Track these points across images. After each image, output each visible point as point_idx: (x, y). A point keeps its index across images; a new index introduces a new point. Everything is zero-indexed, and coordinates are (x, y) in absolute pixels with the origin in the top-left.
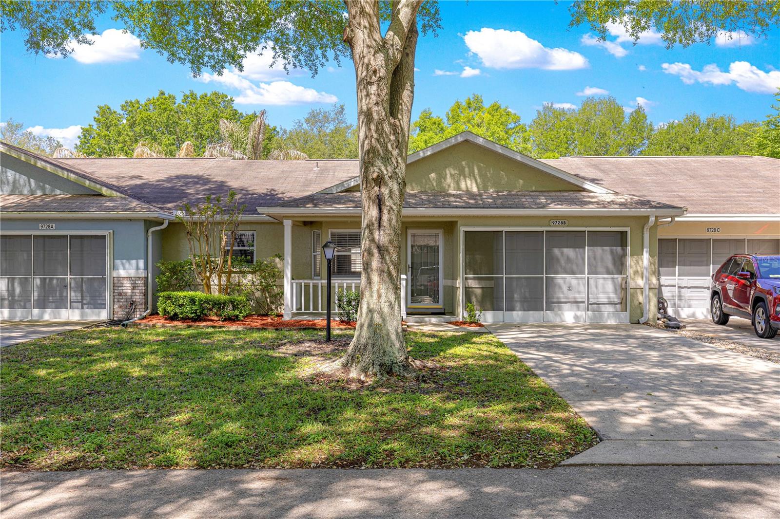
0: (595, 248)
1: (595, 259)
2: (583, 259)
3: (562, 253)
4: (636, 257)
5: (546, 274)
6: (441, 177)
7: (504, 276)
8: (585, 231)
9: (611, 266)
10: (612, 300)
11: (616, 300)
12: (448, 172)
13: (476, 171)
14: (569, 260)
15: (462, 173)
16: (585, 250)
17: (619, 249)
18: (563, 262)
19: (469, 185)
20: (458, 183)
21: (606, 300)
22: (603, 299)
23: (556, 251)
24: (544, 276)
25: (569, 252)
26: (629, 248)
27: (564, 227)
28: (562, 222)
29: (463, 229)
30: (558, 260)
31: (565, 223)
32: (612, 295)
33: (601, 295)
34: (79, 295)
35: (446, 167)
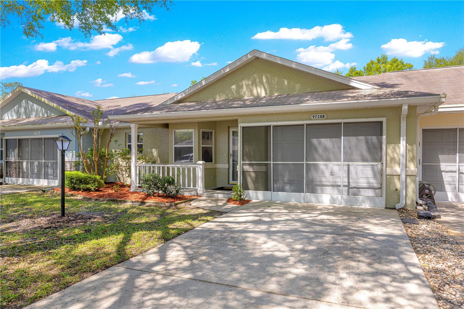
0: (351, 138)
1: (350, 148)
2: (340, 148)
3: (320, 143)
4: (393, 145)
5: (306, 161)
6: (240, 87)
7: (272, 162)
8: (341, 123)
9: (366, 154)
10: (371, 185)
11: (376, 185)
12: (244, 83)
13: (264, 80)
14: (326, 149)
15: (254, 83)
16: (341, 140)
17: (374, 139)
18: (320, 151)
19: (259, 92)
20: (251, 91)
21: (365, 185)
22: (363, 183)
23: (315, 141)
24: (305, 162)
25: (327, 142)
26: (384, 137)
27: (322, 120)
28: (321, 116)
29: (241, 125)
30: (316, 149)
31: (323, 116)
32: (372, 181)
33: (361, 180)
34: (52, 171)
35: (243, 80)
